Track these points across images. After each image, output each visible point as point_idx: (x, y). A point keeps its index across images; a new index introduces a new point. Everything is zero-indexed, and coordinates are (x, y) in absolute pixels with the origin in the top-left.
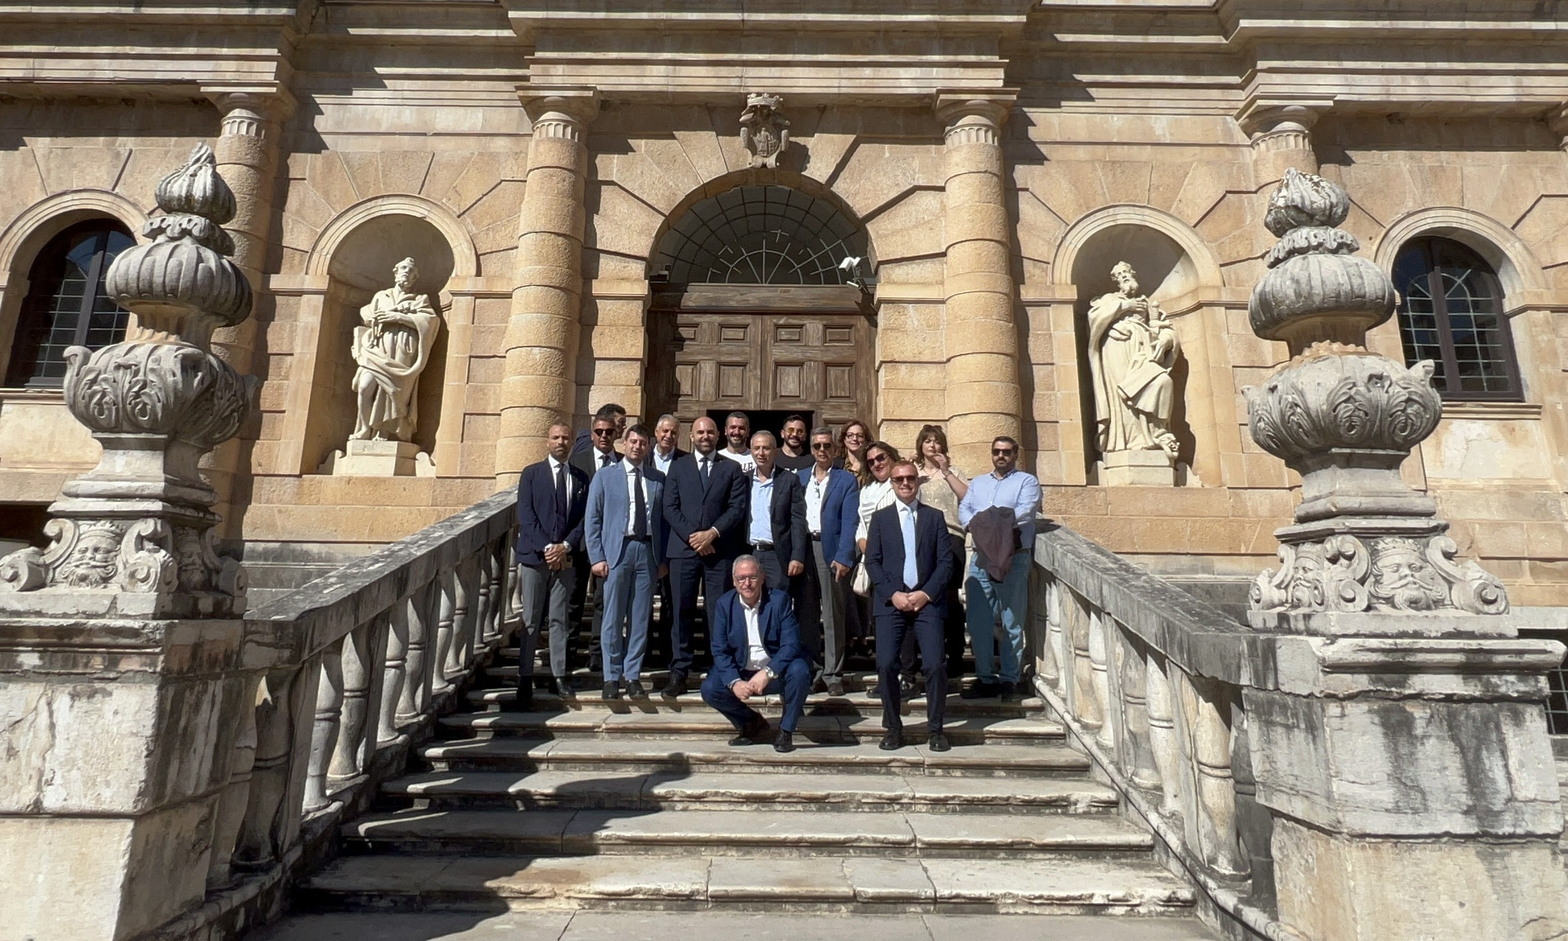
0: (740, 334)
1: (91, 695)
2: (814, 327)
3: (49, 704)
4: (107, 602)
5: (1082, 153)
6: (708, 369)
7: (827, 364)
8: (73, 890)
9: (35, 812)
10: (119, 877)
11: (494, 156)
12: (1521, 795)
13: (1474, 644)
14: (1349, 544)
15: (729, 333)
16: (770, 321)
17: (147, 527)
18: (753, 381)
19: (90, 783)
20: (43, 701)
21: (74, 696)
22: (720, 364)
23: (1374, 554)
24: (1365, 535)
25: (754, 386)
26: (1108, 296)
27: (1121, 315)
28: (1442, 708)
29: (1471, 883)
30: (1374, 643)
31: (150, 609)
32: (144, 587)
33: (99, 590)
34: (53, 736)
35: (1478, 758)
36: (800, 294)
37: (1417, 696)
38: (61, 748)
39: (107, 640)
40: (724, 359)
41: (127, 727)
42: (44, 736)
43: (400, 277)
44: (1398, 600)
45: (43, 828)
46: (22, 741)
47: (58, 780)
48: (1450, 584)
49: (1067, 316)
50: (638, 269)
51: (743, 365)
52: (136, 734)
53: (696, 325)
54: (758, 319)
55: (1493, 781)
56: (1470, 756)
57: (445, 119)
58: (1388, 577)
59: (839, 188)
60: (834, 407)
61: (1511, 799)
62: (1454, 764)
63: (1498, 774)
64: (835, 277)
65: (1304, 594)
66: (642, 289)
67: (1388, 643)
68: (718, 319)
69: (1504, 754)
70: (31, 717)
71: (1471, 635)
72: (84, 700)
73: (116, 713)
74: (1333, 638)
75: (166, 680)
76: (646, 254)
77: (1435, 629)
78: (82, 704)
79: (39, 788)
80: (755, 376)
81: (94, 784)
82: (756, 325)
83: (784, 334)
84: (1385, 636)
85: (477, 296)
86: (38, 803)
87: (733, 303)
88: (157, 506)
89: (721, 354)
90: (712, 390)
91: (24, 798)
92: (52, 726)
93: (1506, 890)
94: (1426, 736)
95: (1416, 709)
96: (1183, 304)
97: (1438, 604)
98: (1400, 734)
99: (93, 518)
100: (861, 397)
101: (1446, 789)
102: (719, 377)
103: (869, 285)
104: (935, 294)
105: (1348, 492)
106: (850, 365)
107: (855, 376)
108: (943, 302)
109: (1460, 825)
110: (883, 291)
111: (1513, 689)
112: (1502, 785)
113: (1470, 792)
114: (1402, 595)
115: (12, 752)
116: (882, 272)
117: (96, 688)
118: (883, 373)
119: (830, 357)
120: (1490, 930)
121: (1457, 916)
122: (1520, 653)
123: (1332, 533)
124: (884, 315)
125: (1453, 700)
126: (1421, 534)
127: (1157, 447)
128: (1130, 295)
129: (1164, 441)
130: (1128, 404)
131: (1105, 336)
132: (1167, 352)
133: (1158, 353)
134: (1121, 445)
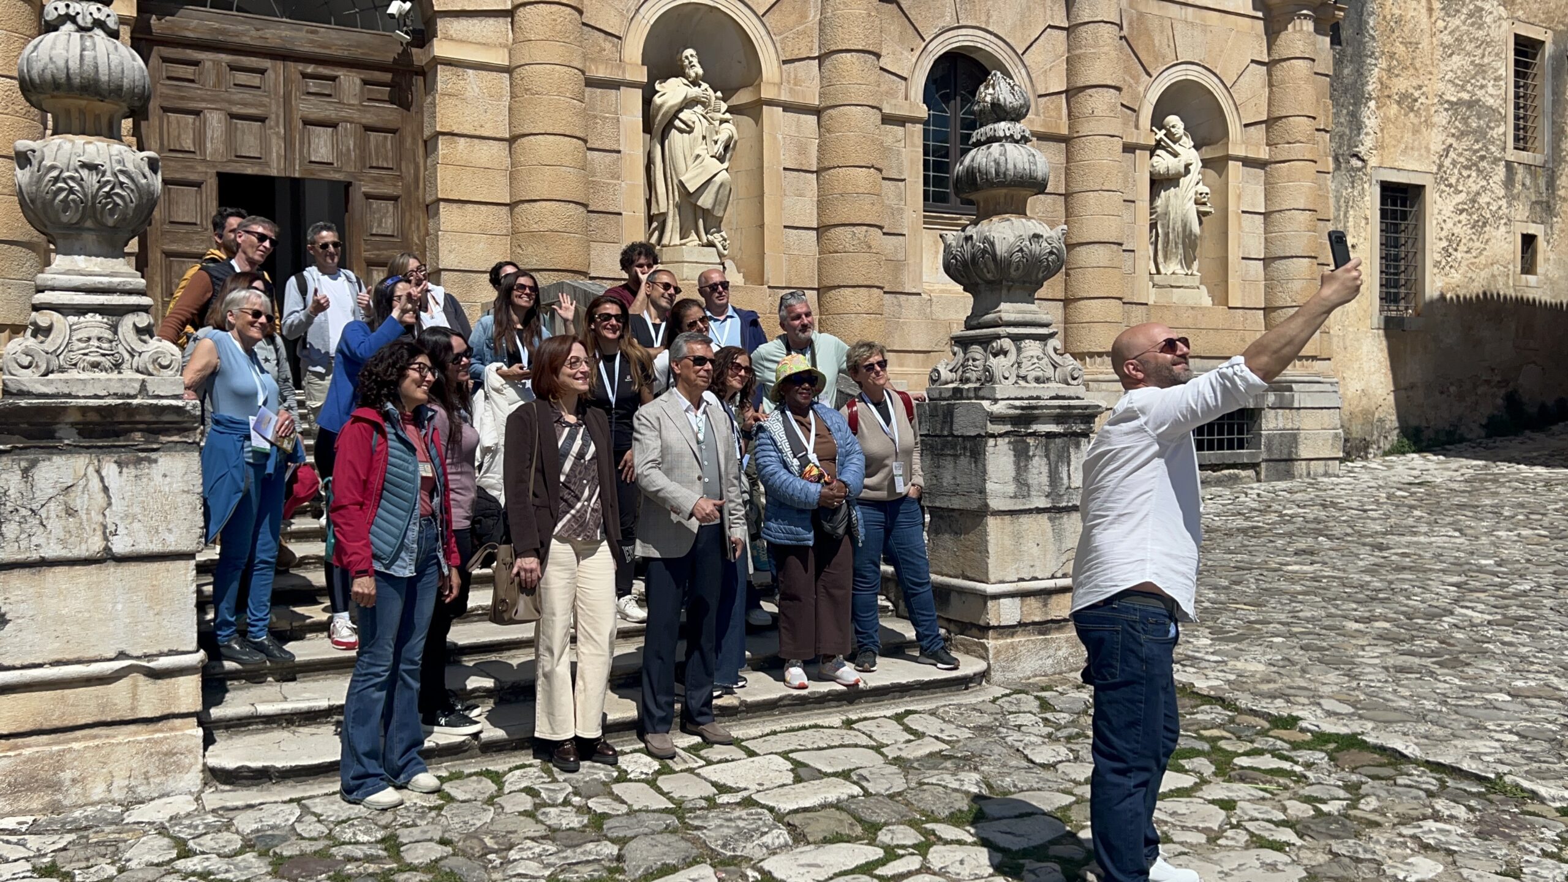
0: (255, 80)
1: (140, 461)
2: (350, 81)
3: (98, 471)
4: (137, 386)
6: (215, 121)
7: (368, 128)
8: (151, 613)
9: (108, 557)
10: (192, 599)
12: (1073, 486)
13: (1066, 403)
14: (1007, 343)
15: (242, 78)
16: (296, 68)
17: (142, 319)
18: (274, 140)
19: (153, 531)
20: (91, 469)
21: (119, 464)
22: (233, 116)
23: (1019, 349)
24: (1016, 339)
25: (277, 147)
26: (675, 81)
27: (689, 103)
28: (1044, 439)
29: (1043, 533)
30: (1018, 403)
32: (168, 373)
33: (114, 375)
34: (109, 497)
35: (1057, 467)
36: (332, 38)
37: (1033, 434)
38: (117, 505)
39: (149, 418)
40: (236, 109)
41: (178, 486)
42: (100, 498)
44: (1029, 378)
45: (112, 571)
46: (78, 501)
47: (121, 530)
48: (1055, 368)
49: (636, 97)
51: (262, 120)
52: (188, 492)
53: (196, 63)
54: (280, 64)
55: (1062, 479)
56: (1053, 466)
58: (1026, 364)
60: (377, 180)
61: (1069, 487)
62: (1045, 470)
63: (1065, 475)
64: (378, 21)
65: (972, 376)
67: (1025, 403)
68: (225, 58)
69: (1069, 464)
70: (82, 482)
71: (1063, 398)
72: (131, 467)
73: (165, 476)
74: (996, 401)
77: (1046, 394)
78: (130, 471)
79: (106, 539)
80: (278, 134)
81: (157, 532)
82: (276, 71)
83: (313, 86)
84: (1022, 399)
86: (107, 549)
87: (246, 40)
88: (143, 300)
89: (231, 102)
90: (221, 148)
91: (94, 545)
92: (106, 489)
93: (1057, 535)
94: (1034, 456)
95: (1031, 441)
96: (742, 97)
97: (1049, 379)
98: (1022, 455)
99: (81, 310)
100: (408, 170)
101: (1040, 484)
102: (230, 135)
103: (423, 35)
104: (500, 58)
105: (1008, 310)
106: (394, 131)
107: (400, 145)
108: (508, 70)
109: (1043, 503)
110: (440, 48)
111: (1078, 428)
112: (1065, 481)
113: (1050, 485)
114: (1031, 376)
115: (70, 512)
116: (441, 24)
117: (141, 456)
118: (443, 146)
119: (369, 119)
120: (1049, 556)
121: (1035, 551)
122: (1087, 407)
123: (999, 337)
124: (443, 77)
125: (1049, 435)
126: (1043, 338)
127: (711, 244)
128: (695, 83)
129: (716, 238)
130: (688, 200)
131: (669, 126)
132: (726, 148)
133: (719, 148)
134: (676, 240)
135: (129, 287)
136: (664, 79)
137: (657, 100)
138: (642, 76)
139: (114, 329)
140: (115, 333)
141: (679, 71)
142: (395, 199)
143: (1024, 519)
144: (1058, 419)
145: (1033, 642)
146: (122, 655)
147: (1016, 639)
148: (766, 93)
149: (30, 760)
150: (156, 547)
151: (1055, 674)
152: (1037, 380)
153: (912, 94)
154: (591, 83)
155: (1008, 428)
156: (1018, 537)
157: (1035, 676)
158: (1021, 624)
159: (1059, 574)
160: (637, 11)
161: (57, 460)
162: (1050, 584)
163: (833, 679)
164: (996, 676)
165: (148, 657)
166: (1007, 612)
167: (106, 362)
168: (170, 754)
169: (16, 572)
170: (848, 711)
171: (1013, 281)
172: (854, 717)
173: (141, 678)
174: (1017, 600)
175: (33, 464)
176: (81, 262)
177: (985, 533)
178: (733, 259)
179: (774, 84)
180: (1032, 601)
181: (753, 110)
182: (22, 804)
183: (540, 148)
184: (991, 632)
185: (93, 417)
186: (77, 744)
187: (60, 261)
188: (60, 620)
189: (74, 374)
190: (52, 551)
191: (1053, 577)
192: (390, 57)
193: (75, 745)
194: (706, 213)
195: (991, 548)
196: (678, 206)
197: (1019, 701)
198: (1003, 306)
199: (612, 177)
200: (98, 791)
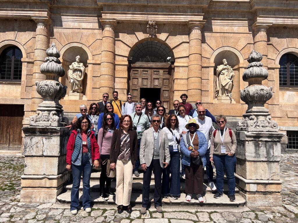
0: (146, 73)
1: (49, 138)
2: (161, 71)
3: (42, 140)
4: (49, 124)
5: (218, 35)
6: (140, 80)
7: (164, 79)
9: (42, 156)
10: (57, 165)
11: (95, 34)
12: (275, 155)
13: (271, 133)
14: (253, 117)
15: (144, 72)
16: (153, 70)
17: (54, 112)
18: (149, 82)
19: (51, 151)
20: (41, 139)
21: (46, 139)
22: (143, 79)
23: (257, 119)
24: (256, 116)
25: (149, 83)
26: (221, 65)
27: (224, 69)
28: (264, 143)
29: (265, 168)
30: (255, 132)
31: (57, 125)
32: (55, 122)
33: (47, 122)
34: (44, 145)
35: (269, 150)
36: (159, 65)
37: (261, 141)
39: (50, 130)
40: (143, 78)
41: (55, 143)
42: (42, 145)
43: (77, 60)
44: (260, 126)
45: (44, 158)
46: (39, 145)
47: (45, 151)
48: (269, 123)
49: (212, 69)
50: (126, 59)
51: (147, 79)
52: (57, 144)
53: (138, 71)
54: (150, 70)
55: (271, 153)
56: (268, 150)
57: (84, 25)
58: (259, 122)
59: (167, 42)
60: (165, 88)
61: (273, 156)
62: (265, 151)
64: (166, 61)
65: (245, 125)
66: (127, 63)
67: (257, 132)
68: (142, 69)
69: (273, 149)
70: (40, 142)
72: (48, 139)
73: (53, 141)
74: (248, 132)
75: (61, 136)
76: (127, 55)
77: (265, 130)
78: (47, 140)
79: (43, 152)
80: (149, 81)
81: (51, 152)
82: (149, 71)
83: (155, 73)
84: (257, 131)
85: (94, 64)
86: (43, 154)
87: (145, 66)
88: (55, 109)
89: (142, 76)
90: (141, 84)
91: (40, 153)
92: (43, 143)
93: (270, 169)
94: (261, 146)
95: (260, 143)
96: (236, 67)
97: (267, 126)
98: (257, 146)
99: (44, 111)
100: (170, 86)
101: (263, 154)
102: (142, 81)
103: (173, 63)
104: (186, 65)
105: (255, 108)
106: (168, 79)
107: (169, 81)
108: (187, 67)
109: (264, 159)
110: (176, 64)
111: (276, 140)
112: (272, 154)
113: (267, 155)
114: (261, 125)
115: (37, 147)
116: (176, 60)
117: (49, 137)
118: (175, 81)
119: (164, 77)
120: (267, 174)
121: (262, 172)
122: (278, 134)
123: (251, 115)
124: (176, 69)
125: (266, 141)
126: (266, 116)
127: (228, 96)
128: (226, 65)
129: (229, 95)
130: (223, 88)
131: (220, 74)
132: (232, 77)
133: (230, 77)
134: (221, 95)
135: (53, 106)
136: (219, 65)
137: (217, 69)
138: (214, 65)
139: (49, 114)
140: (49, 115)
141: (222, 63)
142: (168, 91)
143: (258, 163)
144: (269, 137)
145: (261, 197)
146: (44, 174)
147: (255, 195)
148: (240, 66)
149: (28, 192)
150: (51, 155)
151: (268, 206)
152: (263, 127)
153: (276, 63)
154: (203, 67)
155: (252, 139)
156: (256, 168)
157: (262, 206)
158: (257, 192)
159: (270, 179)
160: (213, 53)
161: (36, 137)
162: (267, 182)
163: (197, 199)
164: (249, 204)
165: (49, 175)
166: (253, 188)
167: (46, 120)
168: (50, 195)
169: (29, 157)
170: (199, 208)
171: (256, 101)
172: (199, 210)
173: (47, 179)
174: (256, 185)
175: (32, 138)
176: (47, 102)
177: (245, 166)
178: (234, 99)
179: (242, 64)
180: (261, 185)
181: (238, 69)
182: (26, 200)
183: (192, 80)
184: (247, 193)
185: (41, 130)
186: (36, 190)
187: (44, 102)
188: (35, 167)
189: (41, 122)
190: (34, 154)
191: (268, 180)
192: (168, 67)
193: (35, 191)
194: (227, 90)
195: (248, 170)
196: (221, 89)
197: (249, 214)
198: (254, 107)
199: (207, 84)
200: (38, 200)
